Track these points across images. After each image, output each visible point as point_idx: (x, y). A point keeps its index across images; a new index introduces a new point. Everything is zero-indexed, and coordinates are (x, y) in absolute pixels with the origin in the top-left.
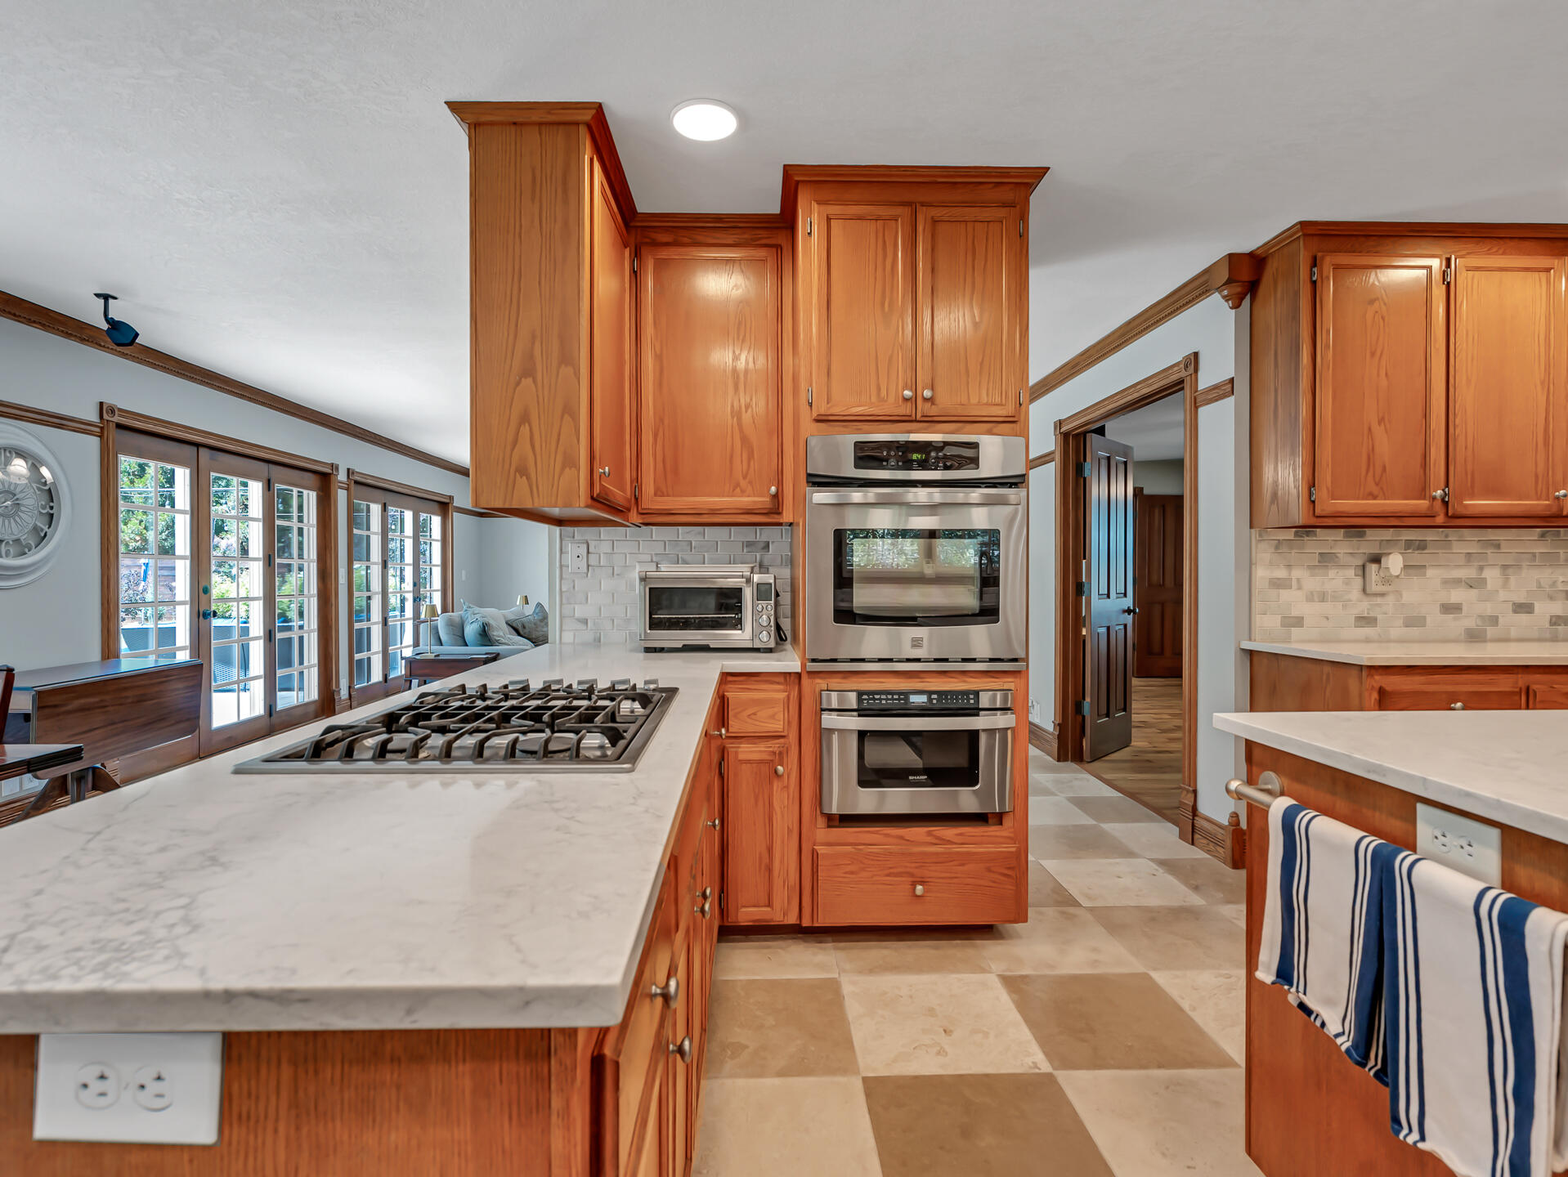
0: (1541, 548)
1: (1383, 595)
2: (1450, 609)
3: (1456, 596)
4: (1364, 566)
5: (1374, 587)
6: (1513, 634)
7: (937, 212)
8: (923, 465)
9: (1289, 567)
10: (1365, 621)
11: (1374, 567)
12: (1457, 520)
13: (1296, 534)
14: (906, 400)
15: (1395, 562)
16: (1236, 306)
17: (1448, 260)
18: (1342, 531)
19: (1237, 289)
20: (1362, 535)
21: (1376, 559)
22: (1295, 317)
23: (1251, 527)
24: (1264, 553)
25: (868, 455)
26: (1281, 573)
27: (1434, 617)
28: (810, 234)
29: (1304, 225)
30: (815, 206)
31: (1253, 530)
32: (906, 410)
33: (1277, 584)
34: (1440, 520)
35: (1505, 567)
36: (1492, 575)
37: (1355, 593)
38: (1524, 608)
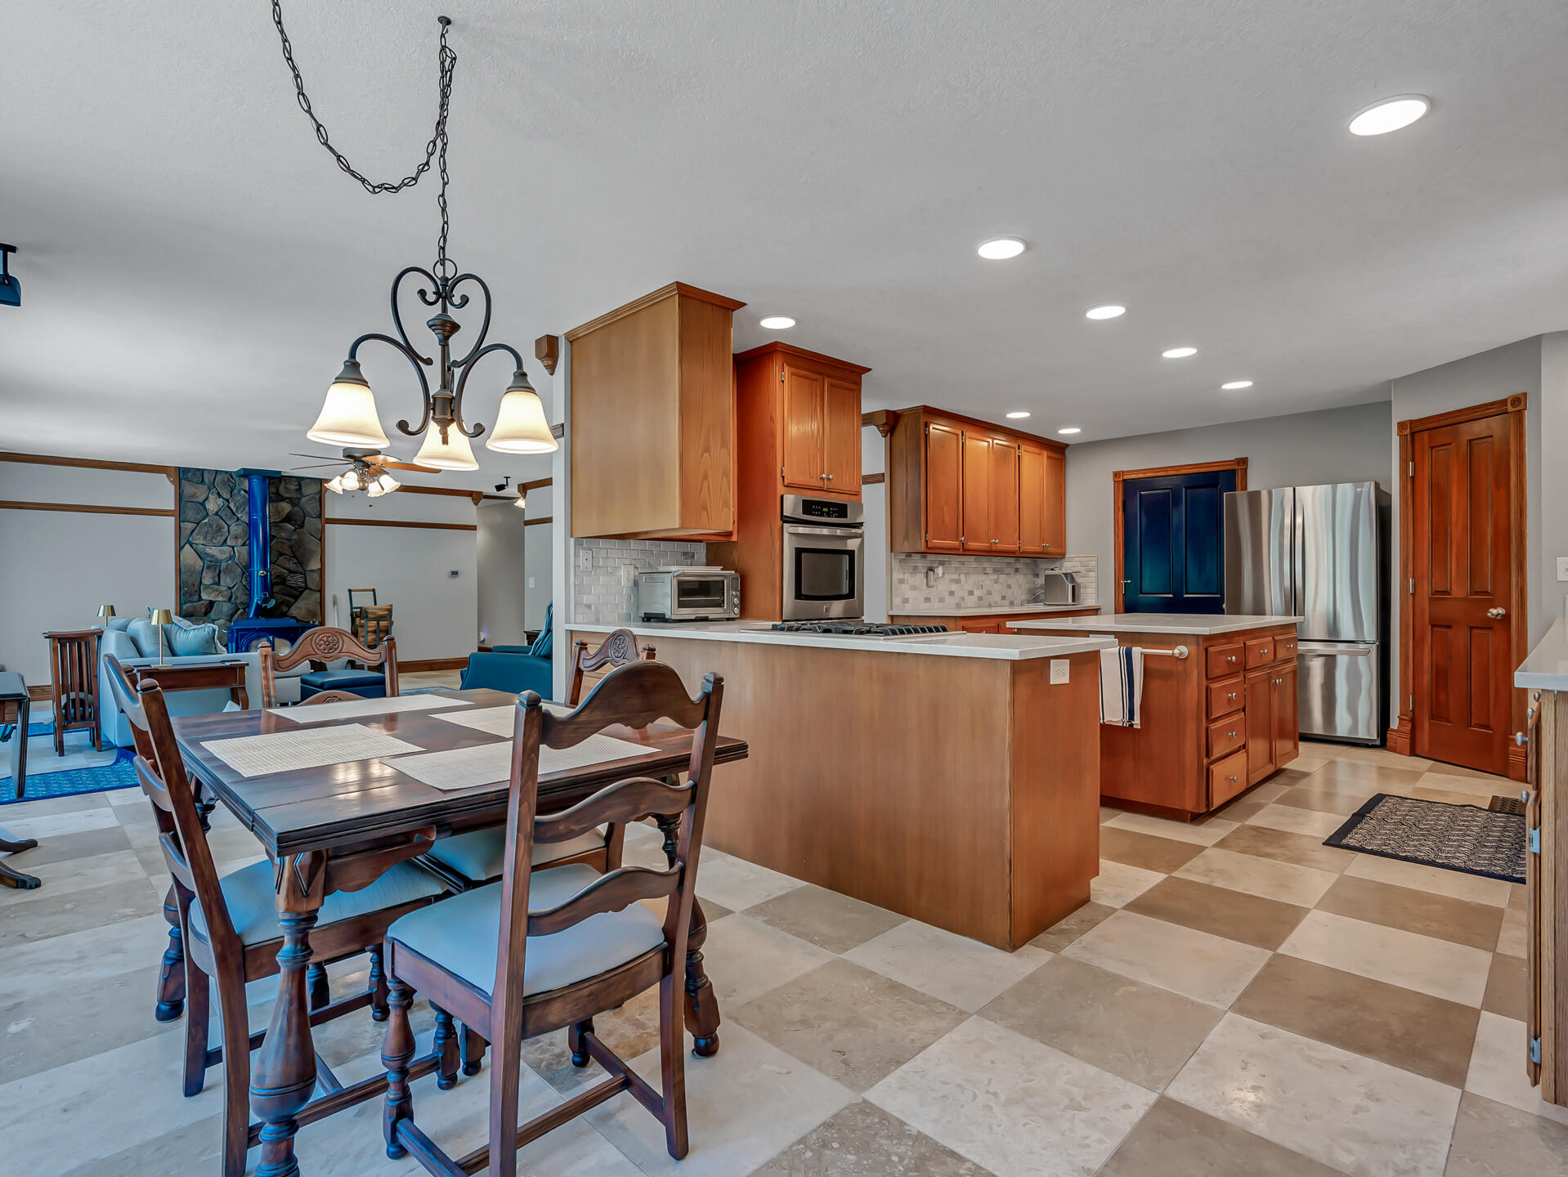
0: (974, 565)
1: (931, 587)
2: (952, 593)
3: (954, 587)
4: (927, 573)
5: (932, 583)
6: (969, 605)
7: (833, 381)
8: (829, 515)
9: (904, 573)
10: (927, 600)
11: (932, 573)
12: (965, 551)
13: (907, 556)
14: (822, 478)
15: (940, 570)
16: (885, 436)
17: (963, 432)
18: (919, 555)
19: (886, 428)
20: (925, 557)
21: (931, 569)
22: (919, 449)
23: (892, 551)
24: (896, 565)
25: (809, 507)
26: (901, 576)
27: (947, 598)
28: (783, 381)
29: (925, 406)
30: (786, 367)
31: (893, 554)
32: (819, 484)
33: (901, 581)
34: (961, 552)
35: (966, 574)
36: (962, 577)
37: (924, 586)
38: (971, 593)
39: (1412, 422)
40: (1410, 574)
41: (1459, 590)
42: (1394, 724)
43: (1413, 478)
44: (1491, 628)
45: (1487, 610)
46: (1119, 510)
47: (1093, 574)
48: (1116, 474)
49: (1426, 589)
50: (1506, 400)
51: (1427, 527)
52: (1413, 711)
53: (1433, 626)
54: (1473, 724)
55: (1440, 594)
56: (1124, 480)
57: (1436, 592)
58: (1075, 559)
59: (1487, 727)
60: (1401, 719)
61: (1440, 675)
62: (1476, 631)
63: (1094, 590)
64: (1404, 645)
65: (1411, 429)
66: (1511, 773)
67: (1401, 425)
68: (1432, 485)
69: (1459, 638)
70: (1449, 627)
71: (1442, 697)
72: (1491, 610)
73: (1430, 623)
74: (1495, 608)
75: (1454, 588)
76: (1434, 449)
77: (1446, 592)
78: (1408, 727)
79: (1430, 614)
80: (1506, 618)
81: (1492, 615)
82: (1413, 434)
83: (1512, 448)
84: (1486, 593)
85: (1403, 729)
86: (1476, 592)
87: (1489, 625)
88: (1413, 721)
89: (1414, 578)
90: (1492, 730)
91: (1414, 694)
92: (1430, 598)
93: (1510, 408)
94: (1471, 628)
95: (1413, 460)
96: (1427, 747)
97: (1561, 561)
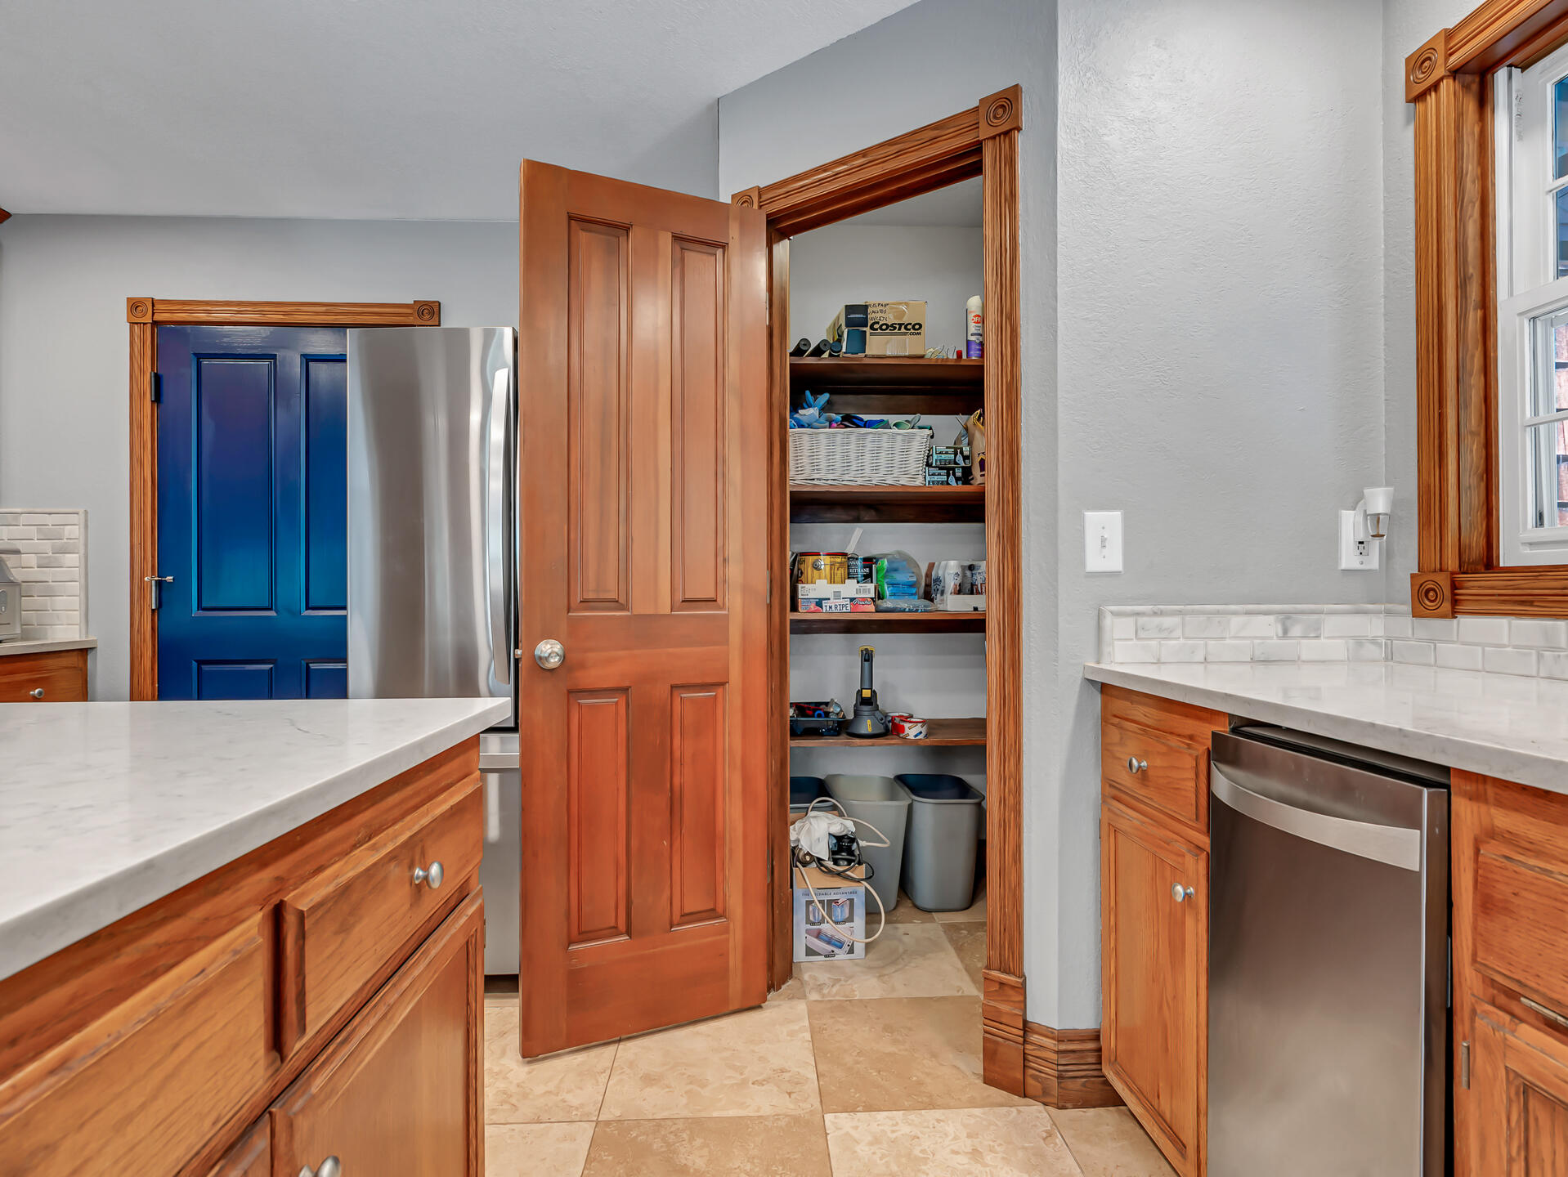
39: (761, 191)
46: (142, 397)
47: (72, 559)
48: (134, 305)
50: (976, 110)
56: (155, 323)
58: (23, 519)
63: (76, 602)
83: (989, 231)
93: (985, 129)
97: (1093, 517)
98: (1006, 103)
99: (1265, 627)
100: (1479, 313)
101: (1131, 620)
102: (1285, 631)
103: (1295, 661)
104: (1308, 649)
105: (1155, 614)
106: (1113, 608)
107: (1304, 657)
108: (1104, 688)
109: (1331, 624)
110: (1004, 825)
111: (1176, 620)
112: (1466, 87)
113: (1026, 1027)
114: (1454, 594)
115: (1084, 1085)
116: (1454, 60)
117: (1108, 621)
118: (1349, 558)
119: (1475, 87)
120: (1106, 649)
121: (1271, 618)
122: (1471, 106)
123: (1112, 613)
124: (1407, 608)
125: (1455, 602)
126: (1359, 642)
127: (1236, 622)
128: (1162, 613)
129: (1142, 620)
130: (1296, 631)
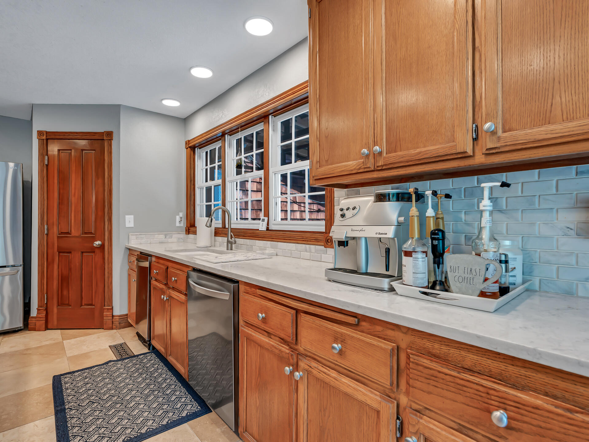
39: (47, 132)
40: (45, 223)
41: (76, 232)
42: (34, 313)
43: (47, 165)
44: (94, 252)
45: (93, 243)
49: (55, 231)
50: (103, 133)
51: (56, 195)
52: (47, 303)
53: (59, 252)
54: (83, 304)
55: (64, 235)
57: (61, 233)
59: (91, 305)
60: (38, 310)
61: (64, 280)
62: (85, 254)
64: (40, 265)
65: (46, 136)
66: (105, 326)
67: (40, 133)
68: (59, 172)
69: (76, 257)
70: (70, 252)
71: (65, 293)
72: (95, 242)
73: (58, 250)
74: (96, 241)
75: (73, 230)
76: (61, 151)
77: (68, 233)
78: (44, 314)
79: (58, 246)
80: (102, 247)
81: (96, 245)
82: (47, 140)
83: (106, 158)
84: (91, 233)
85: (40, 316)
86: (86, 233)
87: (93, 250)
88: (46, 310)
89: (47, 225)
90: (94, 306)
91: (47, 293)
92: (58, 237)
93: (105, 138)
94: (82, 252)
95: (47, 156)
96: (55, 322)
97: (127, 217)
98: (110, 134)
99: (162, 237)
100: (193, 186)
101: (135, 236)
102: (165, 237)
103: (168, 242)
104: (170, 240)
105: (140, 235)
106: (131, 234)
107: (169, 242)
108: (129, 249)
109: (174, 236)
110: (108, 277)
111: (144, 236)
112: (191, 150)
113: (113, 316)
114: (189, 231)
115: (124, 324)
116: (190, 145)
117: (130, 236)
118: (178, 224)
119: (193, 150)
120: (130, 241)
121: (163, 235)
122: (192, 153)
123: (131, 235)
124: (185, 233)
125: (189, 232)
126: (179, 239)
127: (156, 236)
128: (141, 235)
129: (137, 236)
130: (167, 237)
